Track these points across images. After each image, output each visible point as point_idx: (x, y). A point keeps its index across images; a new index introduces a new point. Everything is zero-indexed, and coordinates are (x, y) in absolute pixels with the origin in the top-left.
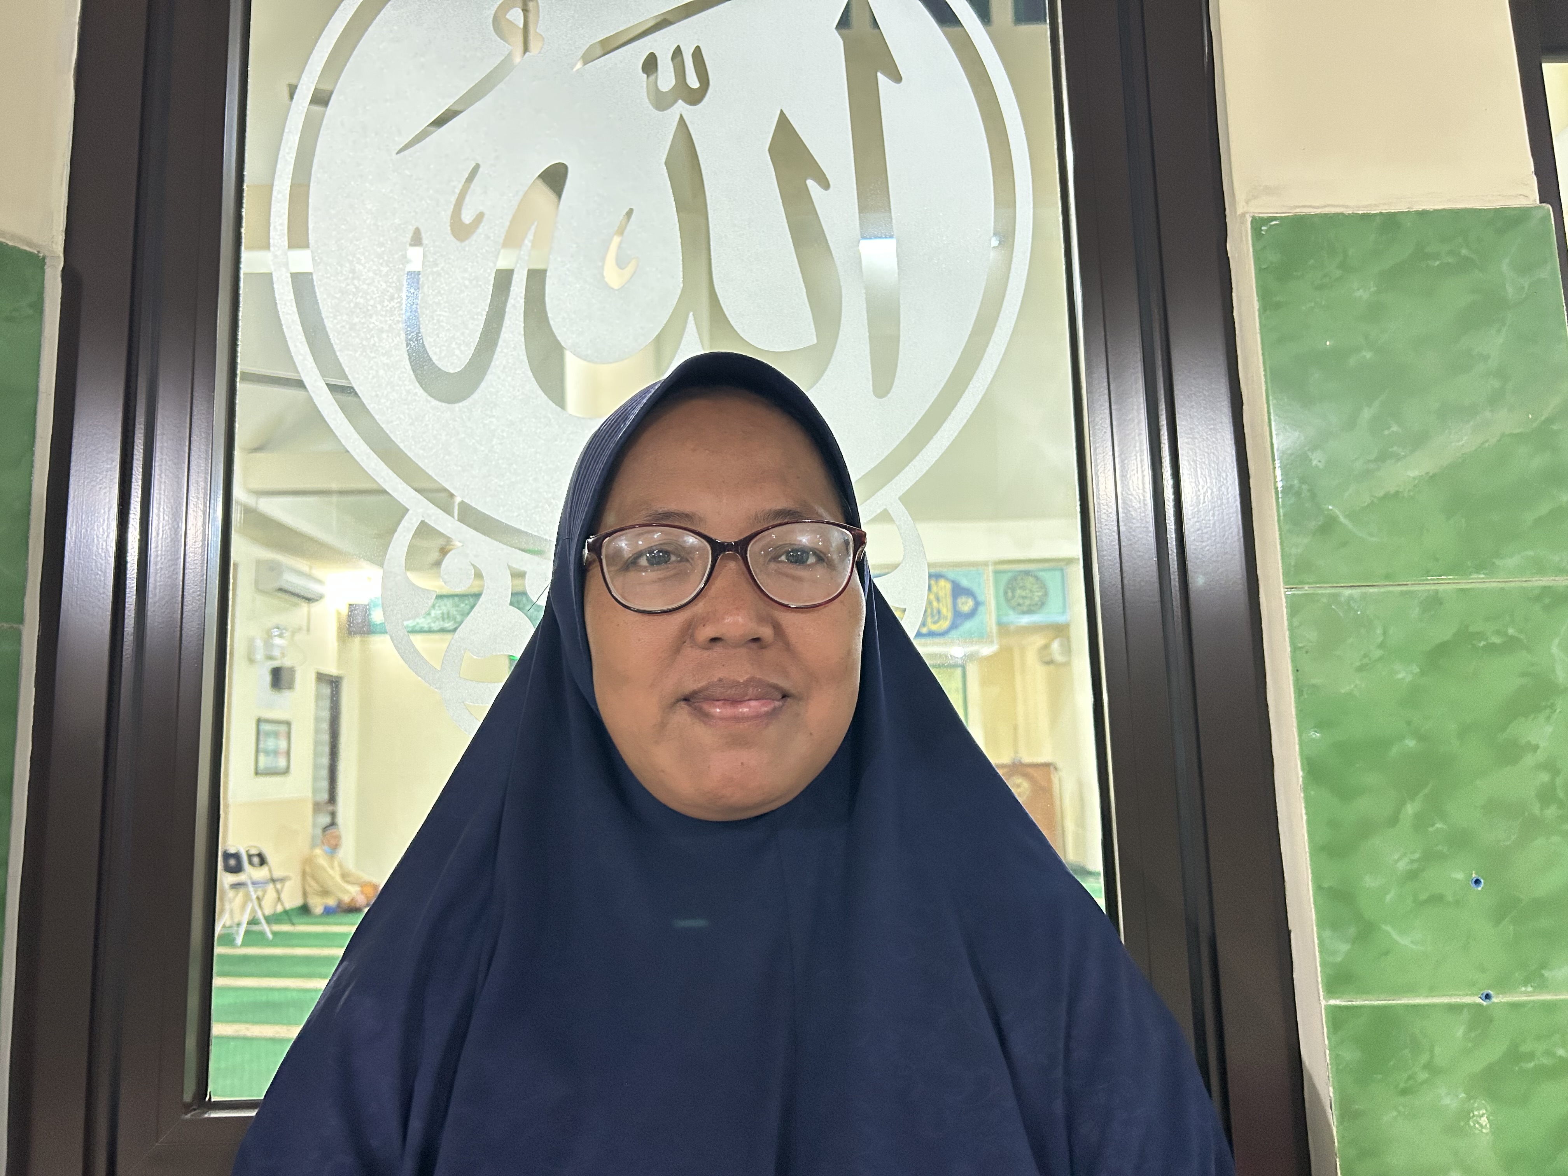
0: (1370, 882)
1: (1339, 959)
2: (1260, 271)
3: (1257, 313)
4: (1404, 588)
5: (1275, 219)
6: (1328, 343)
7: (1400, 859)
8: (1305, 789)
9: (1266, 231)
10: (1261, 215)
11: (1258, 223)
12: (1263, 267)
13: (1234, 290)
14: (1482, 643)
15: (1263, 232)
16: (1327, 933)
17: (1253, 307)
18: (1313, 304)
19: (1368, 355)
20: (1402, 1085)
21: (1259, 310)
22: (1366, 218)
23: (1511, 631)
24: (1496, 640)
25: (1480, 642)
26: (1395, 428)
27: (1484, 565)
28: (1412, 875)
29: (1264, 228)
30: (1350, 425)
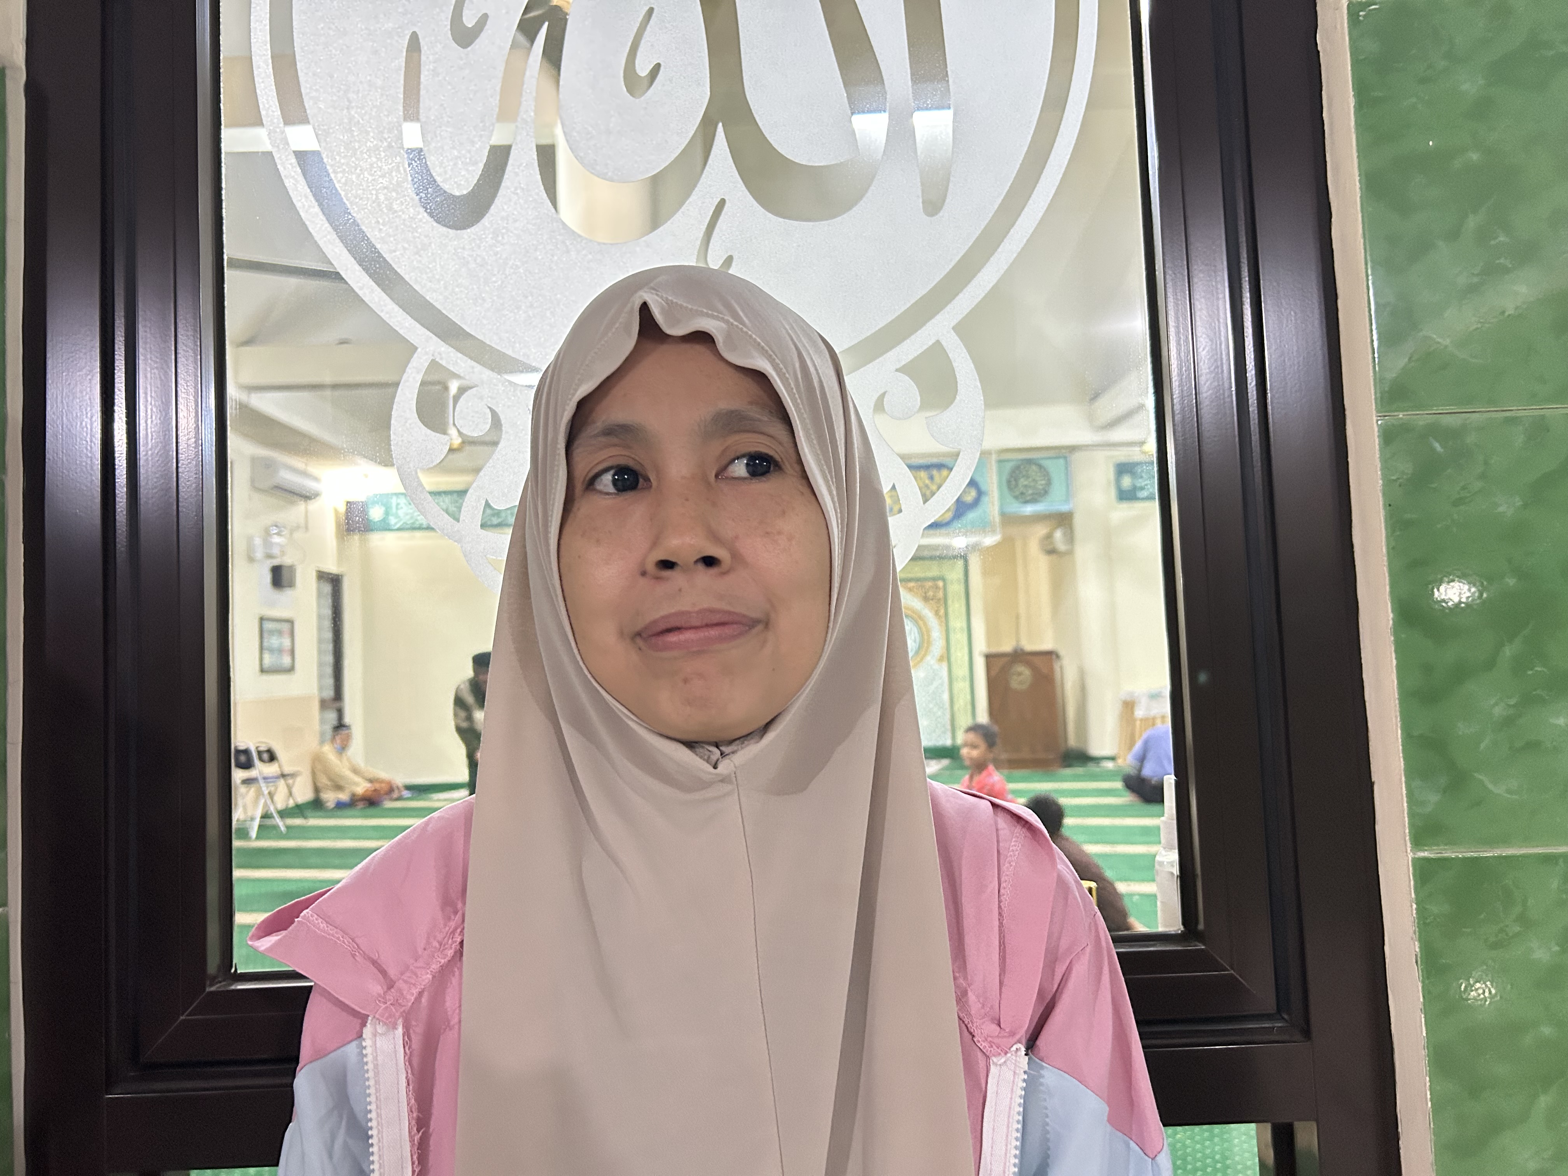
0: (1463, 729)
1: (1429, 809)
2: (1355, 63)
3: (1352, 111)
4: (1508, 414)
5: (1374, 3)
6: (1431, 143)
7: (1496, 704)
8: (1396, 631)
9: (1364, 16)
11: (1355, 8)
12: (1362, 58)
13: (1324, 88)
15: (1361, 18)
16: (1417, 783)
17: (1348, 103)
18: (1414, 100)
19: (1474, 156)
20: (1492, 939)
21: (1355, 106)
26: (1502, 238)
28: (1508, 722)
29: (1361, 13)
30: (1454, 235)
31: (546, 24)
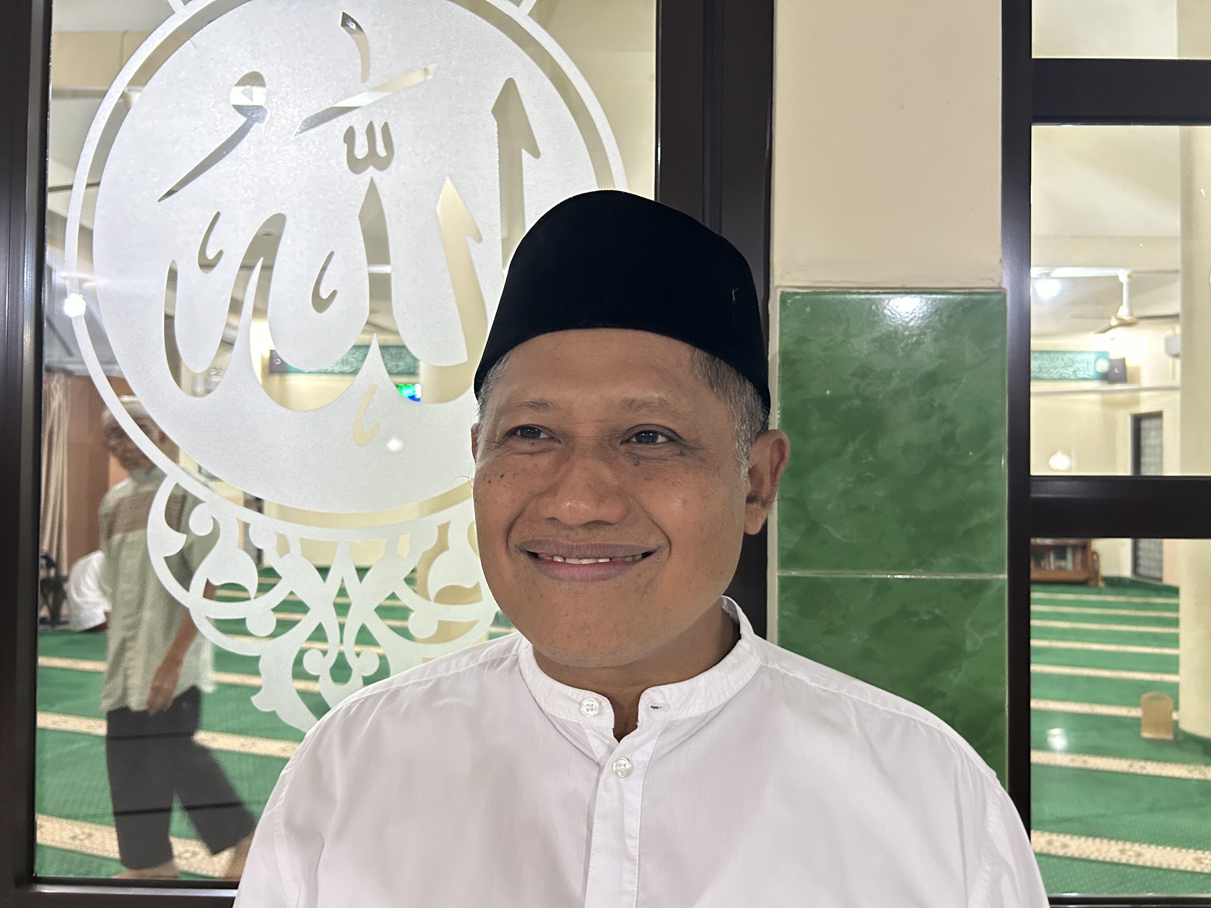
3: (777, 367)
5: (797, 293)
6: (828, 392)
9: (791, 304)
10: (788, 291)
11: (786, 296)
12: (786, 331)
14: (915, 620)
15: (788, 305)
18: (820, 362)
19: (857, 402)
21: (779, 365)
23: (937, 611)
24: (926, 617)
25: (913, 618)
26: (871, 459)
27: (924, 564)
29: (789, 301)
30: (838, 454)
31: (262, 259)
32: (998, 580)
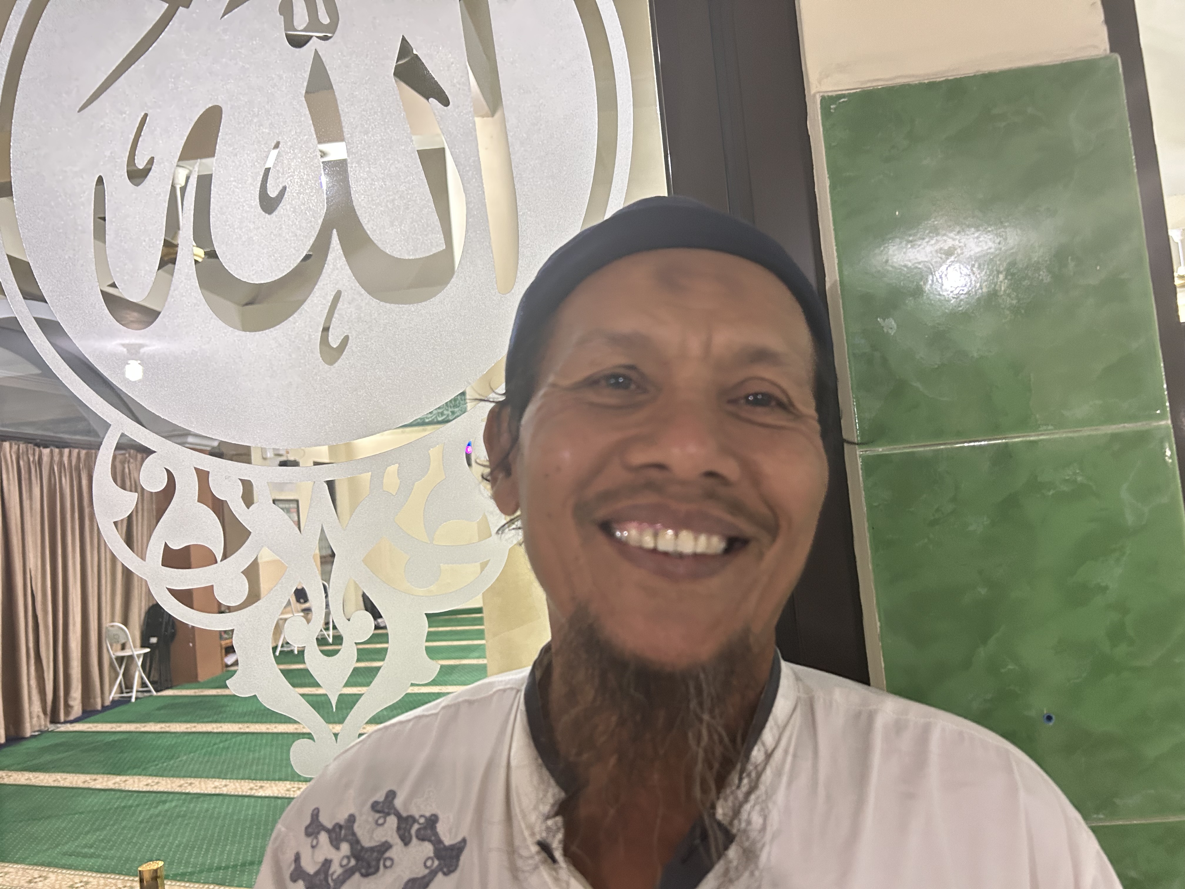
2: (828, 151)
3: (828, 191)
5: (844, 96)
6: (897, 213)
8: (882, 638)
9: (835, 109)
10: (830, 94)
11: (827, 101)
12: (833, 144)
13: (814, 168)
14: (1052, 492)
15: (832, 111)
17: (826, 183)
18: (881, 177)
21: (830, 186)
22: (932, 86)
23: (1080, 479)
24: (1065, 488)
25: (1049, 490)
29: (832, 107)
32: (1159, 428)
